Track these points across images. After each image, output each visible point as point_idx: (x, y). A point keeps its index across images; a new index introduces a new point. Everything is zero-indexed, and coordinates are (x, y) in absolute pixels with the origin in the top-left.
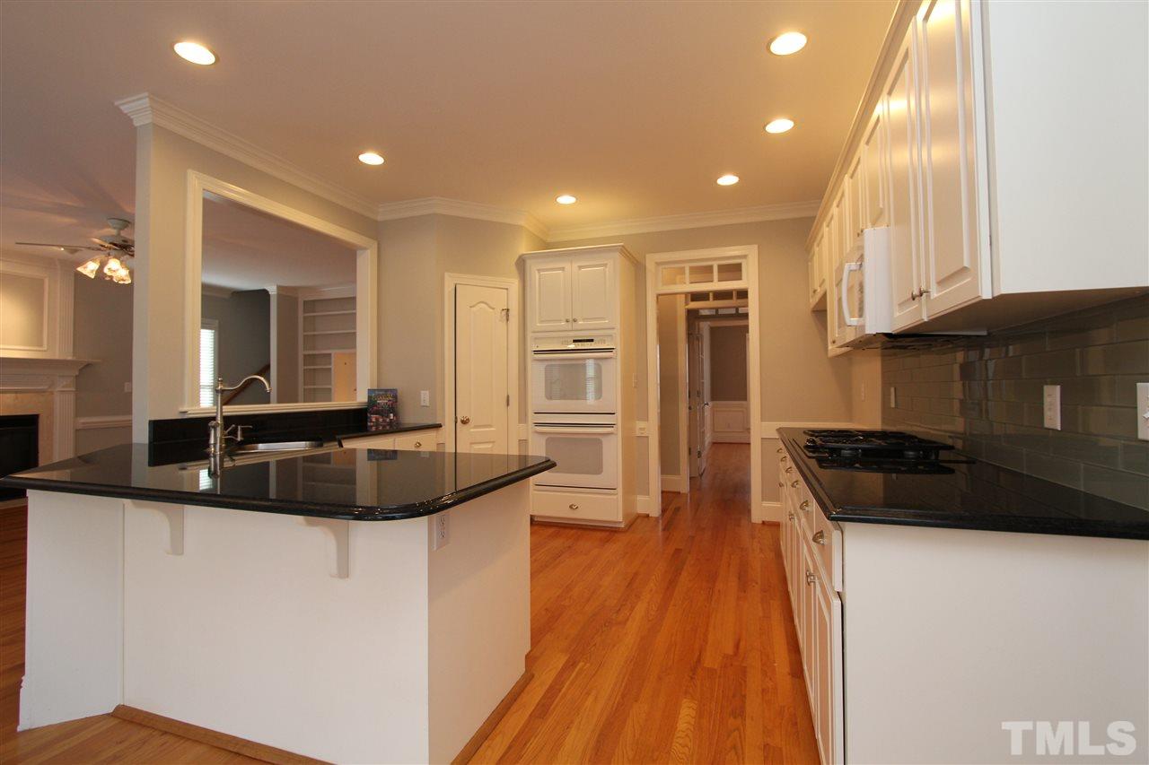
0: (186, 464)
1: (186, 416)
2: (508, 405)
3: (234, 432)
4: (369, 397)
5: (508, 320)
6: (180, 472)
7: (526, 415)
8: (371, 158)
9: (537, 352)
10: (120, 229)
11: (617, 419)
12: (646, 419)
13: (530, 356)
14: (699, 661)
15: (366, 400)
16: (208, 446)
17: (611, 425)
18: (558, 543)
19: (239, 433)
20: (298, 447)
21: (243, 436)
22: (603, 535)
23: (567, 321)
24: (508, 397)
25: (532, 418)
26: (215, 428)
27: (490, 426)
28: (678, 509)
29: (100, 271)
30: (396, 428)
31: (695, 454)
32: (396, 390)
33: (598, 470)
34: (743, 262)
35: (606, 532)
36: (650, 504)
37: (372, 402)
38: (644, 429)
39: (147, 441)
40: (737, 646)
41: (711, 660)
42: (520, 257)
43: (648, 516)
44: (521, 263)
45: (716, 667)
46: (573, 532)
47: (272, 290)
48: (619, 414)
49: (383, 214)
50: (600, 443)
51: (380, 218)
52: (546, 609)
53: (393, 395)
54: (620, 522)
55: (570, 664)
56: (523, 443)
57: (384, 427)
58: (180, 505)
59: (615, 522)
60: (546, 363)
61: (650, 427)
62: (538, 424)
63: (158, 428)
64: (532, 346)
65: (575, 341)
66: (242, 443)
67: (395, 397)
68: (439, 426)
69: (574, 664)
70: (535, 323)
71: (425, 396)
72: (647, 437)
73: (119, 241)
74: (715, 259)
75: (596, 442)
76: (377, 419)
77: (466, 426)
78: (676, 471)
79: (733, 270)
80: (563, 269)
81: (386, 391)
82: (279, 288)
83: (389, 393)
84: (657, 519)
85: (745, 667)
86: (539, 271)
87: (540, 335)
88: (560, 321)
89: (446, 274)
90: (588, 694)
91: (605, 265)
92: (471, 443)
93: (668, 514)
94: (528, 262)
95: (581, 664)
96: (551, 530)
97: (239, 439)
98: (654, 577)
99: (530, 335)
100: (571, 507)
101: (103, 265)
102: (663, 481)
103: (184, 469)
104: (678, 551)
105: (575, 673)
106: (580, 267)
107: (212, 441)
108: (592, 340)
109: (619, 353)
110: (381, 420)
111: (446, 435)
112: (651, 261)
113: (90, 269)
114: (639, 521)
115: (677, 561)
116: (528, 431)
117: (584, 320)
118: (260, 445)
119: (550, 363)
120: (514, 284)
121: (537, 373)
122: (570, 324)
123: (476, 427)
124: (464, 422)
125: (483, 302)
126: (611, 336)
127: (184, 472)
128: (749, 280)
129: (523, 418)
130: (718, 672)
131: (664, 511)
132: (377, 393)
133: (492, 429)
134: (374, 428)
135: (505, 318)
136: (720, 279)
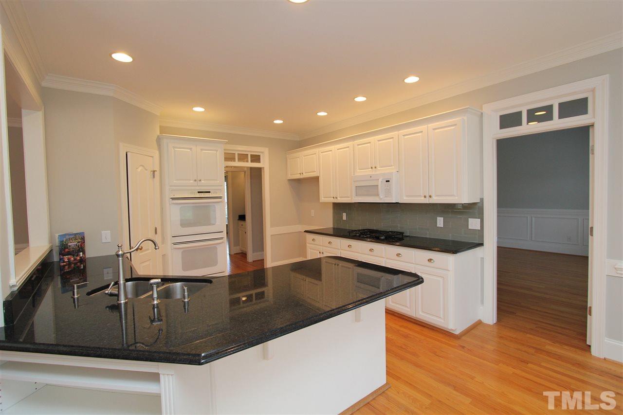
2: (156, 233)
4: (61, 242)
5: (154, 177)
9: (172, 198)
11: (224, 236)
13: (167, 200)
17: (222, 238)
23: (195, 180)
24: (156, 228)
25: (171, 240)
32: (82, 234)
33: (214, 264)
34: (261, 155)
37: (63, 246)
42: (158, 137)
44: (158, 141)
48: (225, 232)
50: (215, 249)
53: (81, 237)
57: (75, 264)
60: (180, 206)
62: (175, 244)
64: (168, 195)
65: (199, 192)
67: (83, 239)
70: (170, 180)
71: (106, 235)
74: (249, 151)
76: (68, 259)
79: (256, 158)
80: (191, 149)
81: (75, 234)
83: (77, 236)
87: (174, 188)
88: (190, 180)
89: (121, 144)
92: (141, 263)
94: (164, 141)
99: (167, 188)
106: (202, 150)
108: (209, 192)
109: (225, 199)
110: (72, 259)
116: (169, 248)
117: (206, 180)
119: (183, 205)
120: (156, 155)
121: (173, 212)
122: (196, 182)
125: (142, 165)
126: (220, 190)
128: (264, 164)
129: (163, 240)
132: (68, 237)
133: (150, 251)
134: (67, 267)
135: (152, 176)
136: (252, 161)
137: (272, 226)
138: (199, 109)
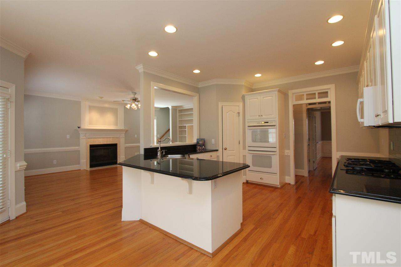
0: (152, 160)
1: (152, 147)
2: (239, 144)
3: (163, 152)
4: (197, 141)
5: (239, 116)
6: (151, 162)
7: (245, 147)
8: (197, 71)
9: (249, 126)
10: (134, 95)
11: (277, 150)
12: (289, 149)
13: (247, 128)
14: (300, 235)
15: (196, 142)
16: (157, 156)
17: (275, 152)
18: (256, 190)
19: (164, 152)
20: (178, 156)
21: (165, 153)
22: (272, 189)
23: (259, 116)
24: (239, 141)
25: (247, 148)
26: (159, 151)
27: (234, 151)
28: (302, 182)
29: (130, 107)
30: (205, 151)
31: (311, 162)
32: (204, 139)
33: (270, 166)
34: (329, 91)
35: (273, 188)
36: (290, 179)
37: (198, 142)
38: (288, 153)
39: (143, 154)
40: (315, 232)
41: (304, 235)
42: (243, 95)
43: (290, 184)
44: (243, 98)
45: (306, 238)
46: (261, 187)
47: (170, 108)
48: (278, 147)
49: (200, 85)
50: (271, 158)
51: (199, 86)
52: (249, 211)
53: (204, 140)
54: (279, 185)
55: (255, 228)
56: (244, 156)
57: (201, 150)
58: (153, 172)
59: (276, 185)
60: (252, 130)
61: (290, 152)
62: (249, 150)
63: (146, 150)
64: (247, 125)
66: (165, 155)
67: (204, 141)
68: (217, 150)
69: (256, 229)
70: (248, 117)
71: (213, 141)
72: (290, 156)
73: (134, 99)
74: (317, 90)
75: (269, 158)
76: (199, 148)
77: (225, 151)
78: (302, 168)
79: (325, 94)
80: (257, 98)
81: (202, 139)
82: (172, 107)
83: (202, 140)
84: (293, 185)
85: (317, 240)
86: (249, 99)
87: (250, 120)
88: (257, 116)
89: (219, 103)
90: (260, 238)
91: (272, 96)
92: (228, 156)
93: (298, 183)
94: (246, 97)
95: (258, 229)
96: (254, 186)
97: (164, 154)
98: (288, 206)
99: (246, 121)
100: (261, 179)
101: (131, 105)
102: (296, 172)
103: (151, 161)
104: (299, 198)
105: (256, 231)
106: (263, 98)
107: (158, 155)
108: (268, 122)
109: (278, 126)
111: (220, 153)
112: (290, 93)
113: (128, 106)
114: (286, 185)
115: (299, 201)
116: (246, 152)
117: (265, 115)
118: (169, 155)
120: (241, 104)
121: (249, 133)
122: (260, 117)
123: (229, 151)
124: (225, 149)
125: (231, 111)
126: (274, 121)
127: (152, 162)
128: (332, 98)
129: (244, 148)
130: (306, 239)
131: (296, 182)
132: (199, 140)
133: (234, 152)
134: (198, 150)
135: (238, 116)
136: (319, 98)
137: (337, 151)
138: (258, 75)
